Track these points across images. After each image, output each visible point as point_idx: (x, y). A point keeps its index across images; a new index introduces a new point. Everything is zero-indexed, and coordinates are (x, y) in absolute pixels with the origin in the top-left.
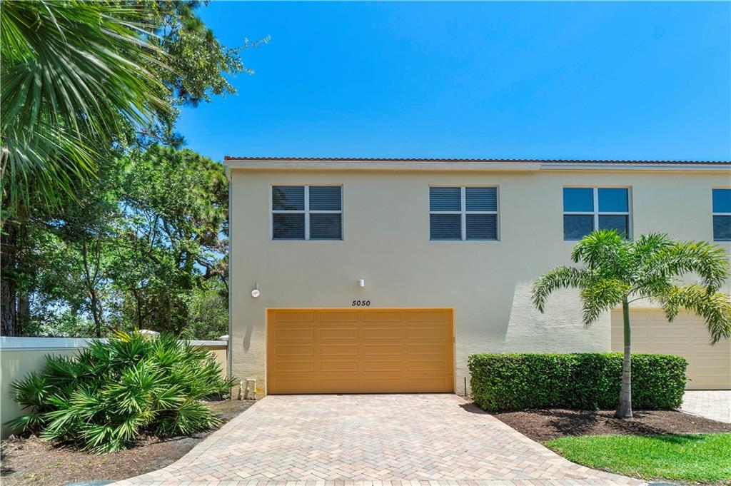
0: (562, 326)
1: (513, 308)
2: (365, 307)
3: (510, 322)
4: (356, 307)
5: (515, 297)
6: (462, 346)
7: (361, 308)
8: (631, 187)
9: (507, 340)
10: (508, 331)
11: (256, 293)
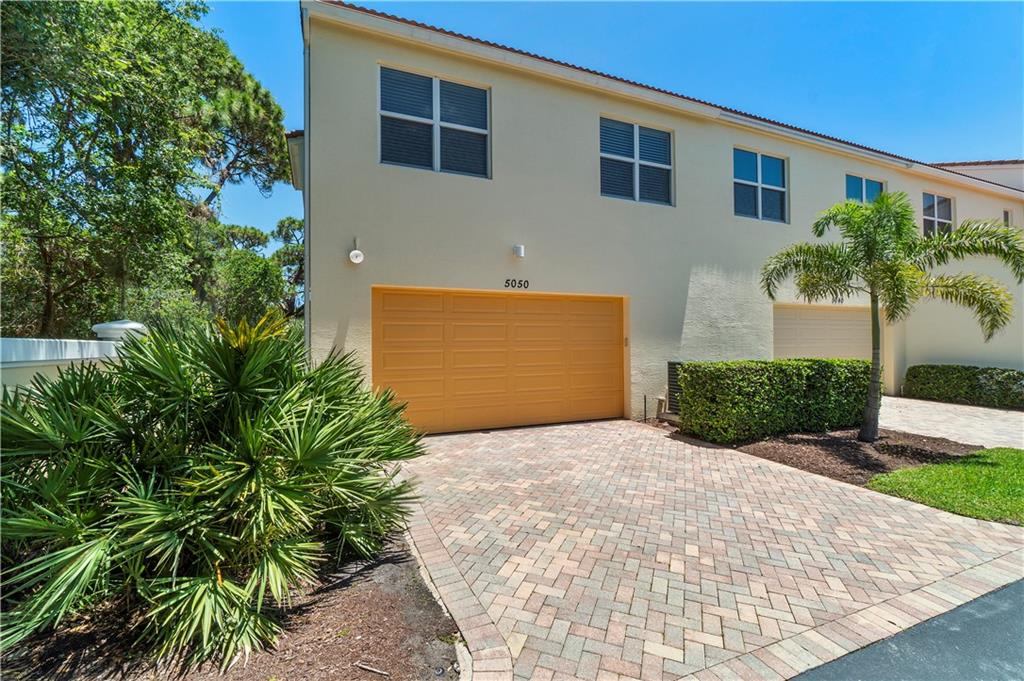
0: (732, 324)
1: (688, 300)
2: (522, 291)
3: (686, 317)
4: (510, 290)
5: (691, 284)
6: (638, 350)
7: (516, 291)
8: (788, 159)
9: (683, 342)
10: (684, 331)
11: (357, 257)
